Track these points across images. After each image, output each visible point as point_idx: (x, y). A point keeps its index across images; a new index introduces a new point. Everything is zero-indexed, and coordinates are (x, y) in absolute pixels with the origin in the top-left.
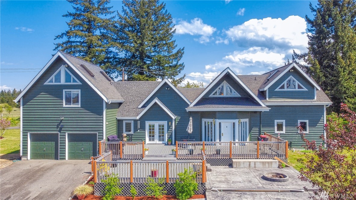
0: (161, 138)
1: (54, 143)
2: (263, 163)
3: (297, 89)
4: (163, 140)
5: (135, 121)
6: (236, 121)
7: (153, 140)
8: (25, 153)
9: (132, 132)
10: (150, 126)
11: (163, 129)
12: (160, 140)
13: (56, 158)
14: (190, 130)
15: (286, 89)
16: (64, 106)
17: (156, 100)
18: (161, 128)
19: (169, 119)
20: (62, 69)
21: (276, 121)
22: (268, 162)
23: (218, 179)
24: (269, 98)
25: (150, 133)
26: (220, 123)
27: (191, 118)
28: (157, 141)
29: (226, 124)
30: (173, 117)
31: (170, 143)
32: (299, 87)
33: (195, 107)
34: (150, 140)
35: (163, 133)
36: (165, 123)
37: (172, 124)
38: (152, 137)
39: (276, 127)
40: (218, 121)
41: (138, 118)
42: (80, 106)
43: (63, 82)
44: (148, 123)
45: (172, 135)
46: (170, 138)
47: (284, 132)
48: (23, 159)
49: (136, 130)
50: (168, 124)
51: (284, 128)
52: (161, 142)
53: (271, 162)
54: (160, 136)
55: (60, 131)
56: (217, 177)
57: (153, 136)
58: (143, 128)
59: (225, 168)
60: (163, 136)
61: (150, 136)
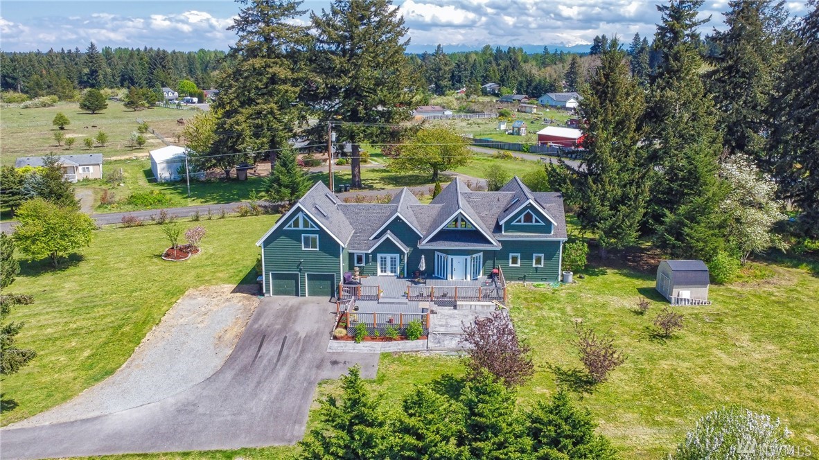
0: (393, 270)
1: (294, 281)
2: (483, 306)
3: (534, 223)
4: (395, 272)
5: (367, 255)
6: (469, 257)
7: (385, 272)
8: (268, 291)
9: (363, 265)
10: (381, 258)
11: (395, 261)
12: (392, 272)
13: (297, 295)
14: (423, 267)
15: (522, 223)
16: (303, 249)
17: (389, 235)
18: (393, 261)
19: (401, 253)
20: (300, 215)
21: (511, 255)
22: (487, 306)
23: (440, 323)
24: (505, 232)
25: (382, 265)
26: (452, 259)
27: (423, 256)
28: (389, 273)
29: (458, 261)
30: (406, 252)
31: (402, 276)
32: (537, 221)
33: (428, 244)
34: (382, 272)
35: (395, 265)
36: (397, 256)
37: (404, 257)
38: (384, 270)
39: (511, 261)
40: (450, 257)
41: (370, 251)
42: (318, 249)
43: (301, 227)
44: (379, 256)
45: (404, 268)
46: (402, 270)
47: (518, 265)
48: (265, 295)
49: (367, 262)
50: (400, 257)
51: (519, 261)
52: (393, 274)
53: (489, 306)
54: (392, 268)
55: (300, 271)
56: (440, 321)
57: (385, 268)
58: (375, 259)
59: (450, 309)
60: (395, 268)
61: (382, 268)
